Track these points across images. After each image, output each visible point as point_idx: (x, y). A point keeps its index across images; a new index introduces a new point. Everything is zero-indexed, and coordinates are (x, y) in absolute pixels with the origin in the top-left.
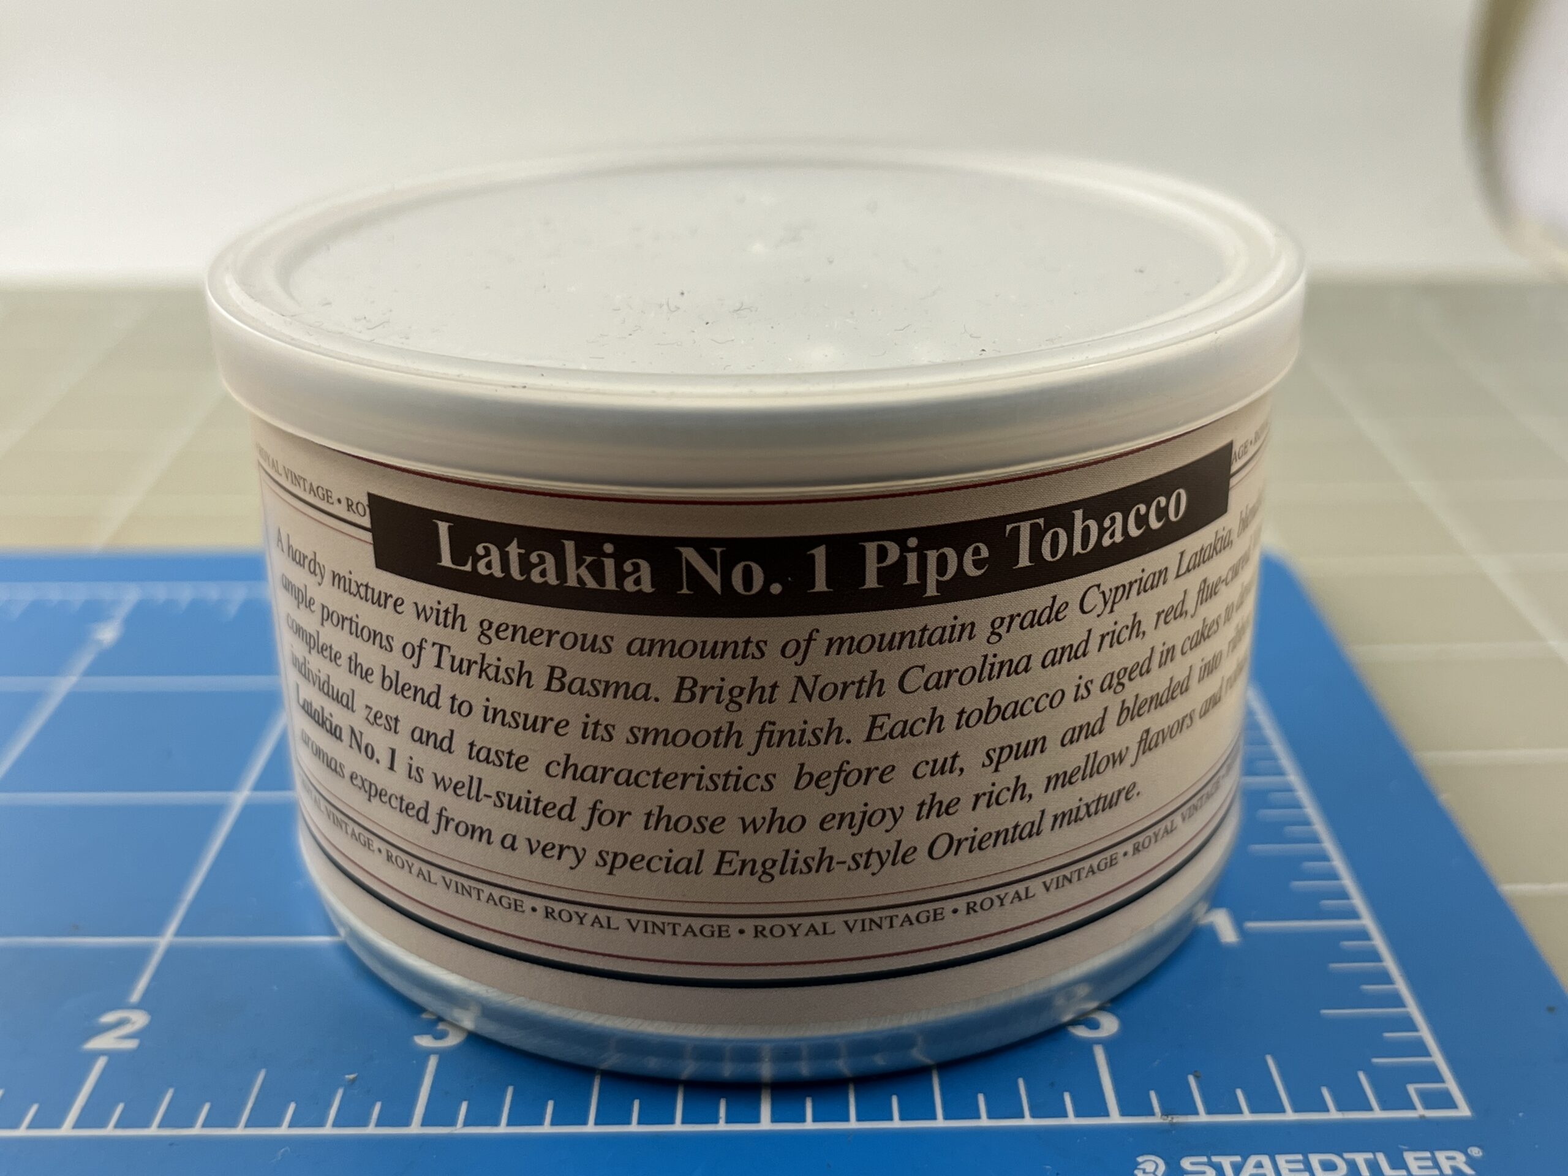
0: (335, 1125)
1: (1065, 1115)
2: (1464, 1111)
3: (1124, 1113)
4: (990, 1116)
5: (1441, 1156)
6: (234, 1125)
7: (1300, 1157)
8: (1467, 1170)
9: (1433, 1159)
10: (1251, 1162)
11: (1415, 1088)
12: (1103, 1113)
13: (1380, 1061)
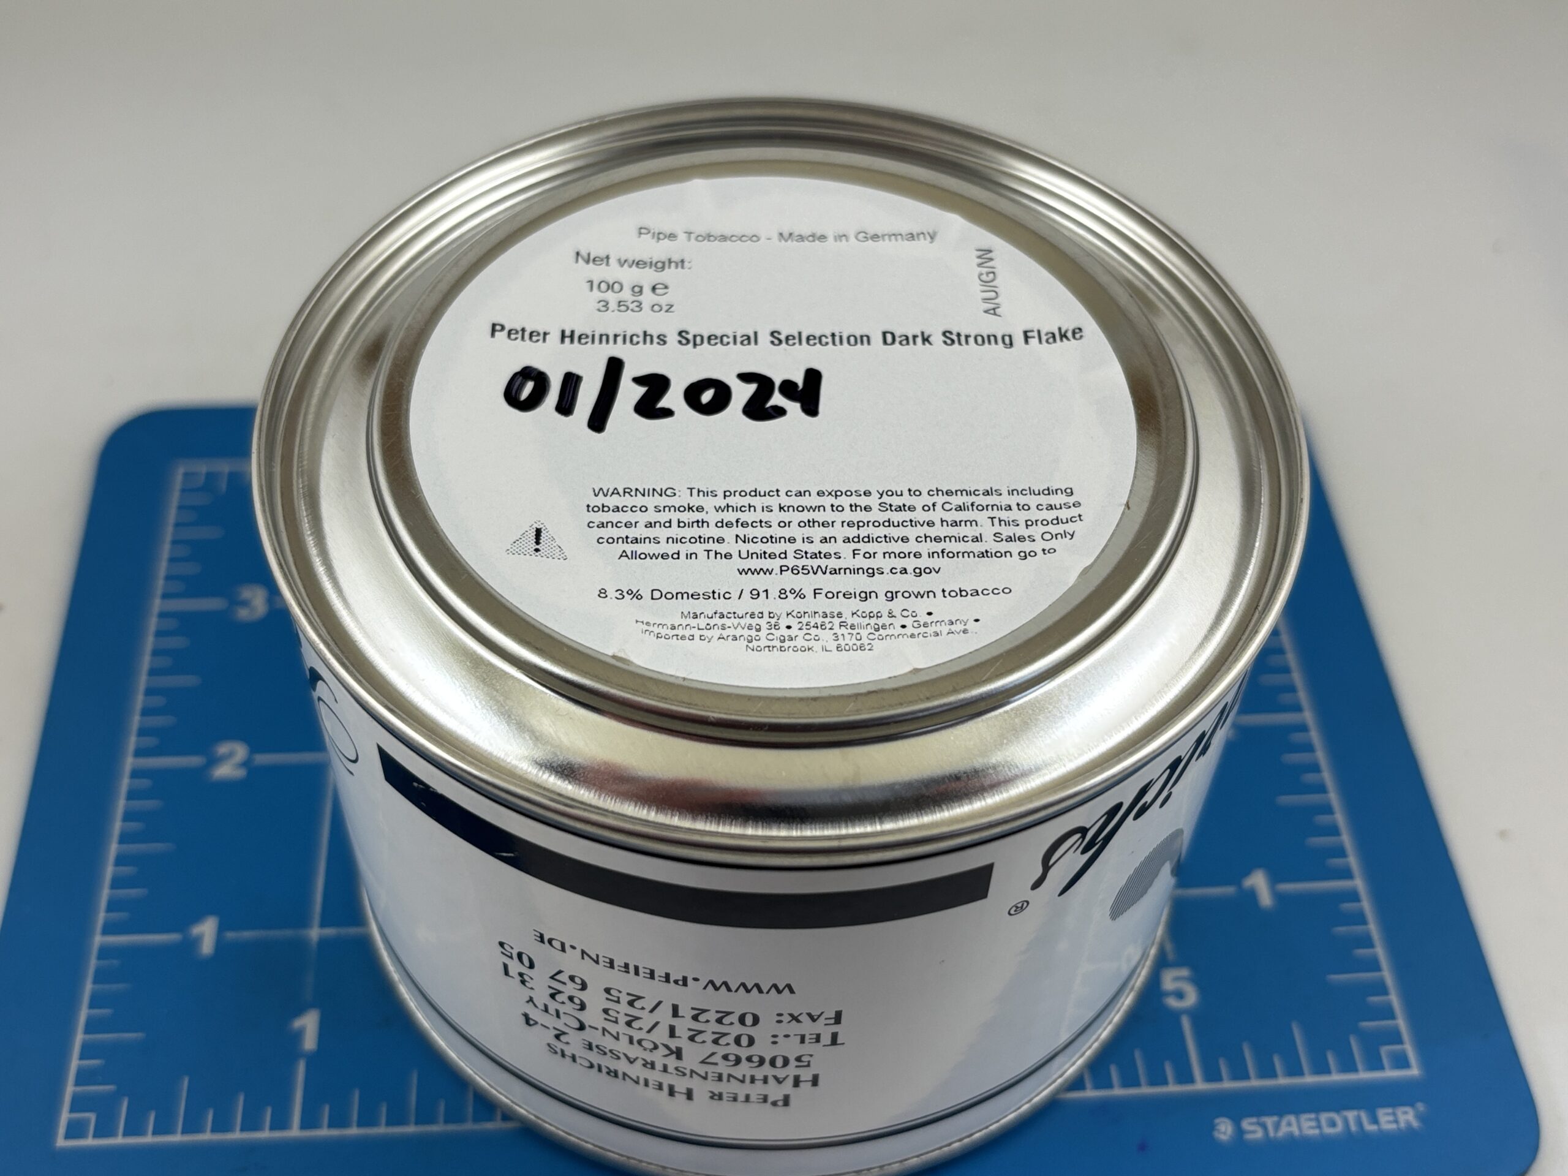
1: (1168, 1083)
2: (1415, 1071)
3: (1206, 1079)
4: (1122, 1085)
5: (1399, 1111)
9: (1394, 1114)
10: (1284, 1123)
11: (1385, 1050)
12: (1191, 1080)
13: (1365, 1024)
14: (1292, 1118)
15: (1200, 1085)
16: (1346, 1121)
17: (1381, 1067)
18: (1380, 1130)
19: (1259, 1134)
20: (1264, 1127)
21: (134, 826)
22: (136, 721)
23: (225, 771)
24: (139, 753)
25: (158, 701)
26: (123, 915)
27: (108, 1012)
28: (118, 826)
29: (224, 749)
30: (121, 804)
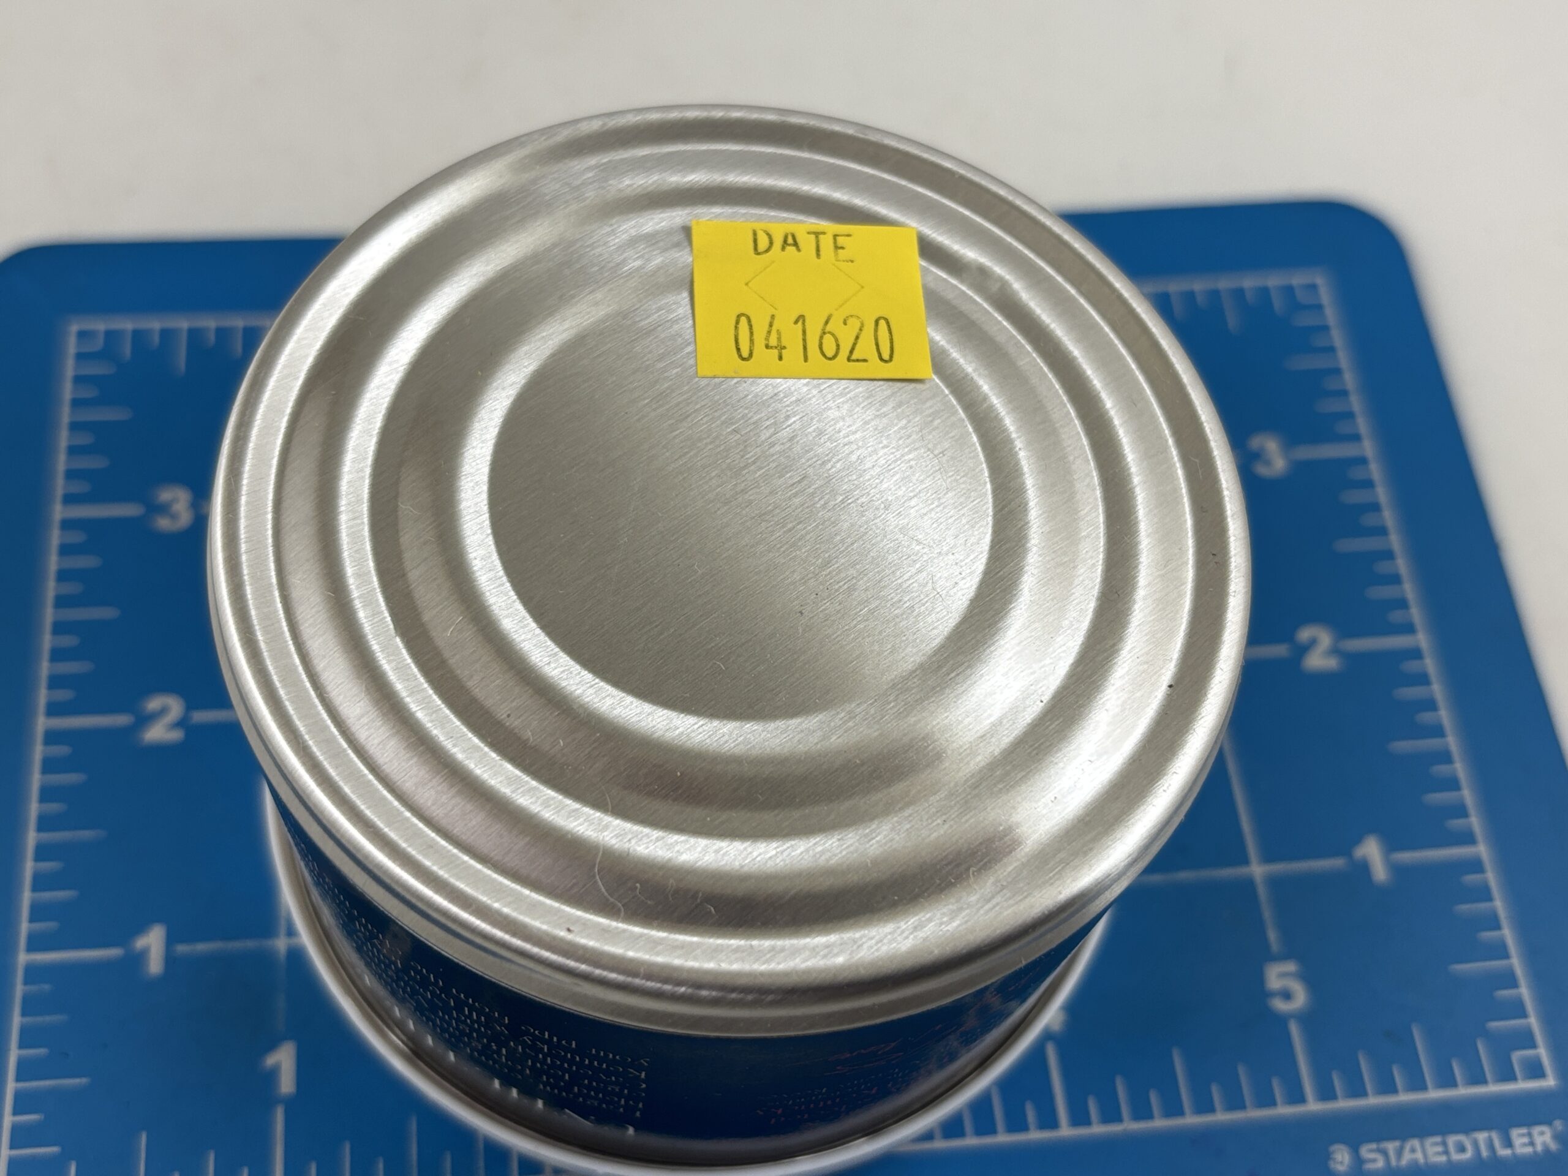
1: (1276, 1104)
2: (1550, 1082)
3: (1319, 1097)
4: (1226, 1108)
5: (1535, 1131)
7: (1438, 1139)
8: (1553, 1143)
9: (1530, 1135)
10: (1408, 1146)
11: (1517, 1056)
12: (1301, 1099)
13: (1494, 1025)
14: (1415, 1143)
15: (1313, 1106)
16: (1476, 1144)
17: (1512, 1078)
18: (1514, 1154)
19: (1380, 1164)
20: (1385, 1153)
21: (54, 807)
22: (45, 668)
23: (157, 733)
24: (53, 710)
25: (69, 641)
26: (51, 925)
27: (42, 1051)
28: (34, 808)
29: (154, 704)
30: (36, 780)
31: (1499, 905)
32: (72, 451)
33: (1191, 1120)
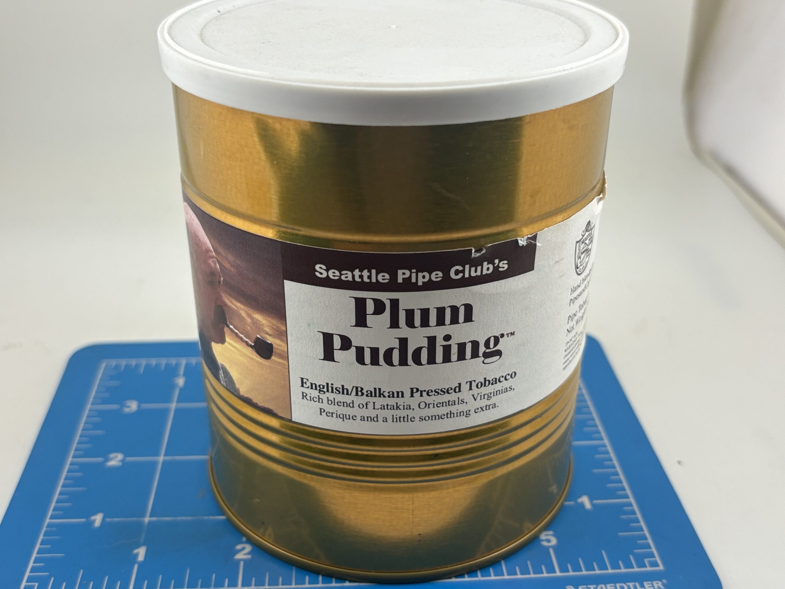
0: (323, 583)
1: (542, 573)
2: (661, 567)
3: (561, 571)
4: (522, 574)
5: (654, 583)
6: (291, 584)
7: (613, 585)
8: (662, 587)
9: (652, 584)
10: (599, 587)
11: (646, 560)
12: (554, 572)
13: (636, 551)
14: (603, 586)
15: (558, 574)
16: (629, 587)
17: (646, 567)
21: (69, 481)
22: (75, 446)
23: (112, 463)
24: (75, 456)
25: (85, 439)
26: (61, 512)
27: (49, 546)
28: (62, 482)
29: (112, 455)
30: (64, 474)
31: (639, 516)
32: (97, 392)
33: (506, 577)
